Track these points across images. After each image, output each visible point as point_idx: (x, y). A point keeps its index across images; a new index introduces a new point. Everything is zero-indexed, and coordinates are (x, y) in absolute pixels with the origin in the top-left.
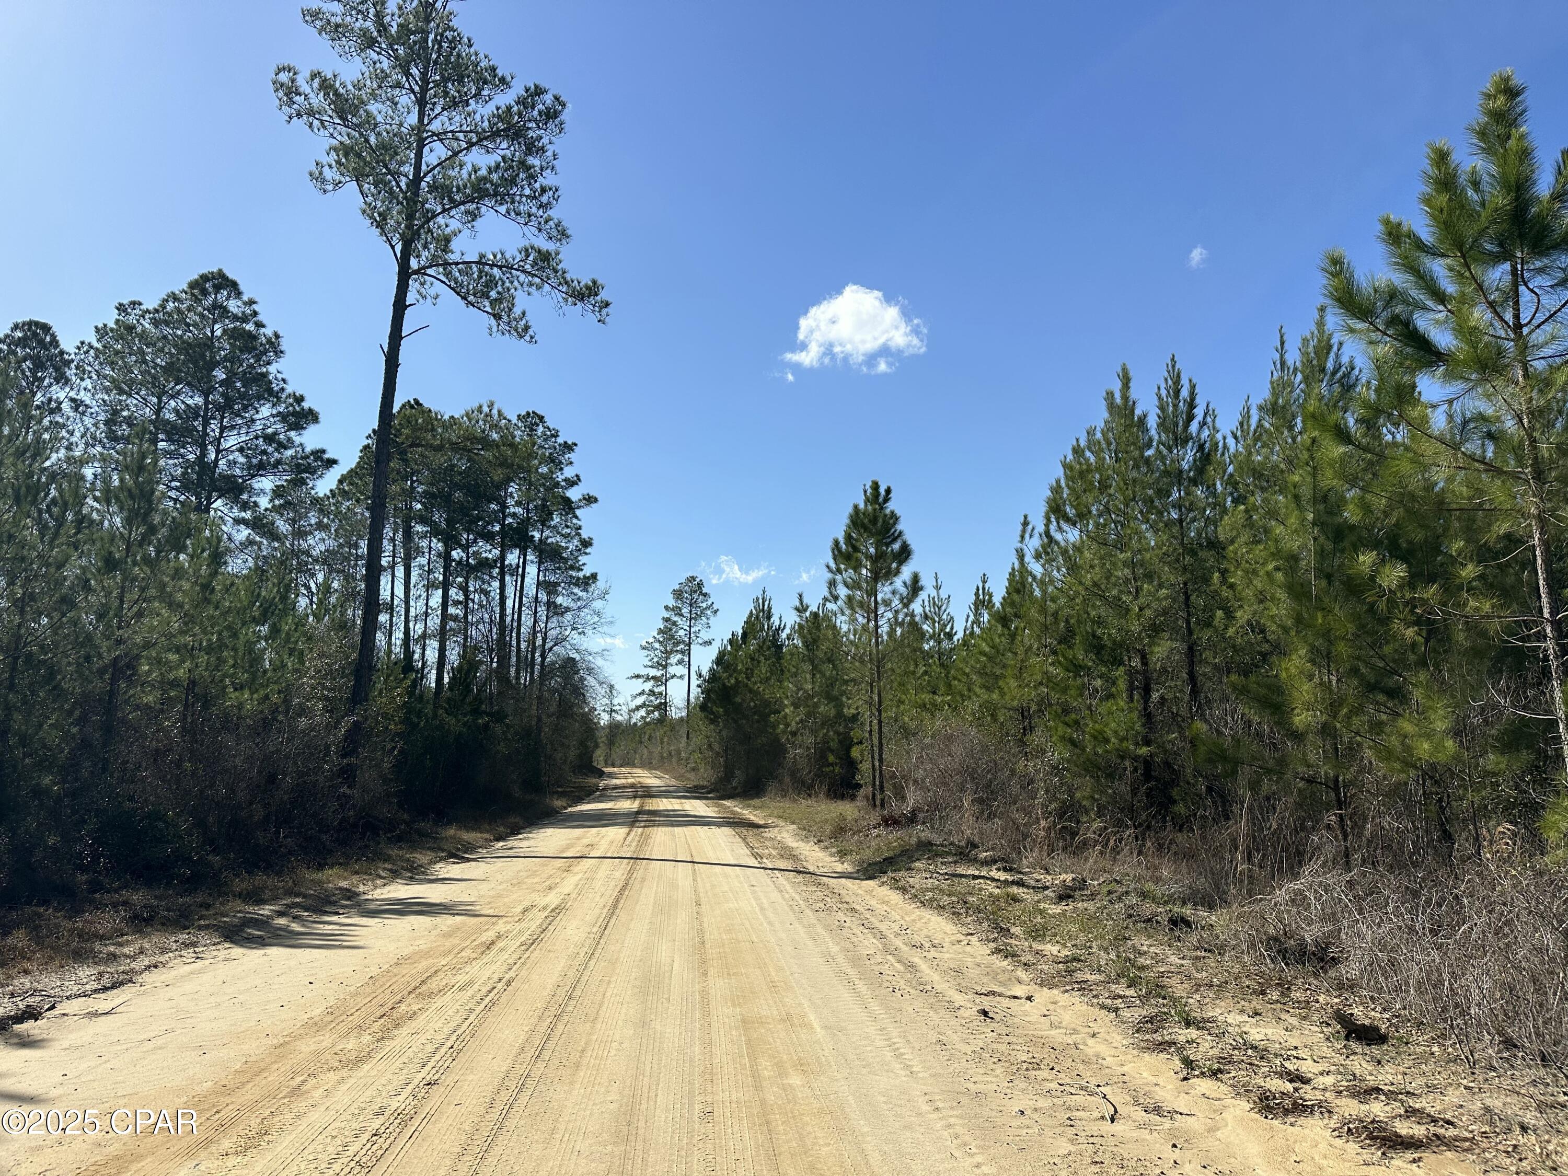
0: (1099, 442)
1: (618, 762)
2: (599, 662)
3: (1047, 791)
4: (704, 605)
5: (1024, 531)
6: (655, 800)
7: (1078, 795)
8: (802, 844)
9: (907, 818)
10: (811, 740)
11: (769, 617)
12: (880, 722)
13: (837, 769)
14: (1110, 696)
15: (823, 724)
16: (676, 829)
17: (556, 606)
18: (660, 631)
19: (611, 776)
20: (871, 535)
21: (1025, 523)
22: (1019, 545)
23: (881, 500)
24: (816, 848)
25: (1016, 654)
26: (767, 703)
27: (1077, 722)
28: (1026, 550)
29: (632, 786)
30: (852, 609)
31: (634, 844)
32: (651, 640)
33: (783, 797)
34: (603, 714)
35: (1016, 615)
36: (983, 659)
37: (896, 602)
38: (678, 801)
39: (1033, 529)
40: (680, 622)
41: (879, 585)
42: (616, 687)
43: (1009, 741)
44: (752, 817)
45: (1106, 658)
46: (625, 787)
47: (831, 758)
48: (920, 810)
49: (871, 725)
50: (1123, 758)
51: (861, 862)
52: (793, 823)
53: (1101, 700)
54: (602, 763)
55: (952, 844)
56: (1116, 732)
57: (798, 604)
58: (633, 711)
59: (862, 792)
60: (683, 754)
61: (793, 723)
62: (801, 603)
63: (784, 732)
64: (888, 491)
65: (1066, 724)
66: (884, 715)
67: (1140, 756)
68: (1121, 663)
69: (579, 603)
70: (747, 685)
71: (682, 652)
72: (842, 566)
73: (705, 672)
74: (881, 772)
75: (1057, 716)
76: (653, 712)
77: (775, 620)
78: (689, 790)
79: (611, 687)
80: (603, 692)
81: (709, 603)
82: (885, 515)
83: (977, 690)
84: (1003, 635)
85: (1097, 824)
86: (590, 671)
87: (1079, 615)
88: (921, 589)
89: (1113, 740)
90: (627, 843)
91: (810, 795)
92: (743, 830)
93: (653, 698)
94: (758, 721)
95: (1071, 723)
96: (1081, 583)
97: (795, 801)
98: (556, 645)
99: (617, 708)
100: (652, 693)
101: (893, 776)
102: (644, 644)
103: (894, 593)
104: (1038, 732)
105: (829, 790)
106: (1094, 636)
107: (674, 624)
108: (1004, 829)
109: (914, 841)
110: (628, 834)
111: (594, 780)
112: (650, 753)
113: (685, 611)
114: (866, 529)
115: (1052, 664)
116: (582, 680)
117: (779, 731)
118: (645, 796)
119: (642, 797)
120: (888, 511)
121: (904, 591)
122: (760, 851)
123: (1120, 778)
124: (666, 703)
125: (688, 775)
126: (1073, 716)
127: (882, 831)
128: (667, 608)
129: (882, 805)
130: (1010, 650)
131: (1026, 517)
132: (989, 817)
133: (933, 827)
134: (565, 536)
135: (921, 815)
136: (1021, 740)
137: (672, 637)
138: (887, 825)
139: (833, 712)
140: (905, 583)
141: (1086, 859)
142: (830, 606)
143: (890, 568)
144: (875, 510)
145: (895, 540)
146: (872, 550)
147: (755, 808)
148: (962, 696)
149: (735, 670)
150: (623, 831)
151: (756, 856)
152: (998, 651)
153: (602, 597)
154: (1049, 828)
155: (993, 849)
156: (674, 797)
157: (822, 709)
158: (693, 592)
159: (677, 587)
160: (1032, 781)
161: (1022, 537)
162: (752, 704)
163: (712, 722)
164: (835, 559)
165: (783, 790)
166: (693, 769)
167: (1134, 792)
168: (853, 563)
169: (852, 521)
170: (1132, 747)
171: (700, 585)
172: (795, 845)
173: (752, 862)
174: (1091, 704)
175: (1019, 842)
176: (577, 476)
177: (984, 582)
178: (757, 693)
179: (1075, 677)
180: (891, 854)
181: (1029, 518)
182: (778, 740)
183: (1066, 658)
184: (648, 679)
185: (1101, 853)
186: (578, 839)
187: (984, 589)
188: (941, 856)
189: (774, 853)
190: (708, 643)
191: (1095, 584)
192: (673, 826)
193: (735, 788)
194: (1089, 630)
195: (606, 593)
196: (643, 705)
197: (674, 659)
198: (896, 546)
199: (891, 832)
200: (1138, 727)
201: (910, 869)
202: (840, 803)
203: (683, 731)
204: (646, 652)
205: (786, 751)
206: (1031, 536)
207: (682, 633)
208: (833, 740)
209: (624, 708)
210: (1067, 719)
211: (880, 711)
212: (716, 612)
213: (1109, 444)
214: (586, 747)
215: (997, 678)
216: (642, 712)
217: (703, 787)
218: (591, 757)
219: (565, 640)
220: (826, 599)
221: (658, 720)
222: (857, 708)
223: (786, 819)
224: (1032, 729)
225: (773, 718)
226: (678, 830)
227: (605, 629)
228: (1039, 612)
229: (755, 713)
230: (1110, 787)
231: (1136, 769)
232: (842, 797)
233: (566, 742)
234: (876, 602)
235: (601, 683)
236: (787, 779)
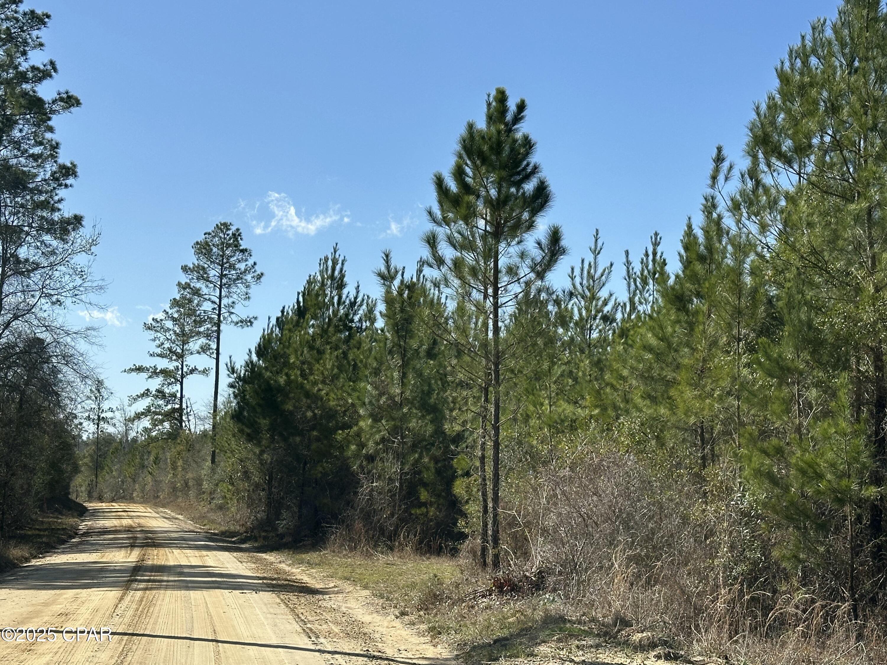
0: (830, 43)
1: (107, 496)
2: (81, 346)
3: (732, 548)
4: (242, 266)
5: (717, 170)
6: (162, 551)
7: (775, 554)
8: (377, 618)
9: (532, 583)
10: (396, 468)
11: (341, 286)
12: (497, 445)
13: (432, 511)
14: (827, 414)
15: (414, 446)
16: (193, 594)
17: (18, 261)
18: (175, 303)
19: (95, 514)
20: (492, 168)
21: (719, 159)
22: (709, 191)
23: (509, 117)
24: (397, 623)
25: (694, 350)
26: (331, 415)
27: (779, 451)
28: (719, 198)
29: (129, 529)
30: (461, 278)
31: (130, 613)
32: (160, 316)
33: (352, 549)
34: (85, 424)
35: (698, 295)
36: (648, 356)
37: (524, 271)
38: (197, 553)
39: (731, 167)
40: (205, 290)
41: (502, 246)
42: (106, 383)
43: (680, 476)
44: (306, 579)
45: (825, 358)
46: (116, 532)
47: (424, 495)
48: (550, 572)
49: (483, 449)
50: (841, 502)
51: (461, 645)
52: (366, 587)
53: (816, 418)
54: (85, 495)
55: (593, 620)
56: (833, 465)
57: (383, 269)
58: (132, 420)
59: (467, 544)
60: (205, 485)
61: (371, 444)
62: (388, 267)
63: (357, 455)
64: (521, 107)
65: (764, 452)
66: (503, 434)
67: (867, 500)
68: (846, 367)
69: (52, 259)
70: (302, 386)
71: (208, 336)
72: (451, 215)
73: (240, 364)
74: (496, 515)
75: (753, 440)
76: (162, 422)
77: (349, 291)
78: (211, 537)
79: (100, 383)
80: (87, 392)
81: (250, 262)
82: (515, 141)
83: (638, 400)
84: (678, 322)
85: (800, 596)
86: (67, 359)
87: (790, 296)
88: (563, 251)
89: (829, 476)
90: (119, 611)
91: (391, 549)
92: (291, 596)
93: (161, 402)
94: (318, 439)
95: (771, 451)
96: (794, 249)
97: (369, 555)
98: (16, 317)
99: (109, 415)
100: (161, 394)
101: (513, 523)
102: (150, 321)
103: (523, 255)
104: (725, 461)
105: (421, 542)
106: (810, 326)
107: (196, 292)
108: (669, 601)
109: (539, 615)
110: (121, 599)
111: (72, 521)
112: (157, 482)
113: (214, 273)
114: (484, 160)
115: (748, 365)
116: (55, 371)
117: (350, 453)
118: (148, 545)
119: (142, 546)
120: (519, 135)
121: (537, 254)
122: (315, 627)
123: (837, 530)
124: (181, 409)
125: (212, 516)
126: (774, 441)
127: (495, 601)
128: (185, 269)
129: (496, 564)
130: (688, 345)
131: (719, 149)
132: (648, 582)
133: (567, 597)
134: (35, 157)
135: (551, 580)
136: (697, 475)
137: (192, 313)
138: (501, 592)
139: (430, 429)
140: (539, 244)
141: (784, 645)
142: (427, 271)
143: (519, 219)
144: (499, 132)
145: (527, 177)
146: (493, 193)
147: (310, 564)
148: (616, 408)
149: (286, 364)
150: (113, 594)
151: (309, 633)
152: (669, 345)
153: (86, 250)
154: (733, 600)
155: (652, 628)
156: (190, 548)
157: (413, 424)
158: (224, 246)
159: (201, 238)
160: (711, 533)
161: (714, 178)
162: (309, 414)
163: (250, 438)
164: (440, 202)
165: (351, 540)
166: (221, 508)
167: (856, 551)
168: (463, 211)
169: (465, 147)
170: (854, 487)
171: (236, 236)
172: (367, 618)
173: (304, 642)
174: (801, 424)
175: (689, 617)
176: (52, 63)
177: (656, 244)
178: (315, 398)
179: (780, 385)
180: (505, 633)
181: (725, 152)
182: (348, 468)
183: (768, 357)
184: (155, 373)
185: (805, 635)
186: (46, 604)
187: (655, 254)
188: (577, 637)
189: (336, 629)
190: (248, 322)
191: (814, 252)
192: (187, 588)
193: (282, 536)
194: (803, 317)
195: (94, 243)
196: (147, 412)
197: (195, 344)
198: (529, 187)
199: (508, 603)
200: (864, 458)
201: (532, 655)
202: (434, 560)
203: (207, 450)
204: (152, 334)
205: (357, 483)
206: (726, 179)
207: (207, 306)
208: (428, 469)
209: (118, 414)
210: (766, 444)
211: (497, 429)
212: (260, 277)
213: (843, 45)
214: (61, 472)
215: (670, 384)
216: (146, 423)
217: (232, 534)
218: (68, 487)
219: (29, 311)
220: (422, 263)
221: (169, 434)
222: (464, 423)
223: (354, 582)
224: (715, 457)
225: (340, 435)
226: (195, 595)
227: (92, 297)
228: (731, 290)
229: (313, 428)
230: (822, 544)
231: (859, 518)
232: (438, 552)
233: (31, 463)
234: (497, 271)
235: (84, 378)
236: (358, 525)
